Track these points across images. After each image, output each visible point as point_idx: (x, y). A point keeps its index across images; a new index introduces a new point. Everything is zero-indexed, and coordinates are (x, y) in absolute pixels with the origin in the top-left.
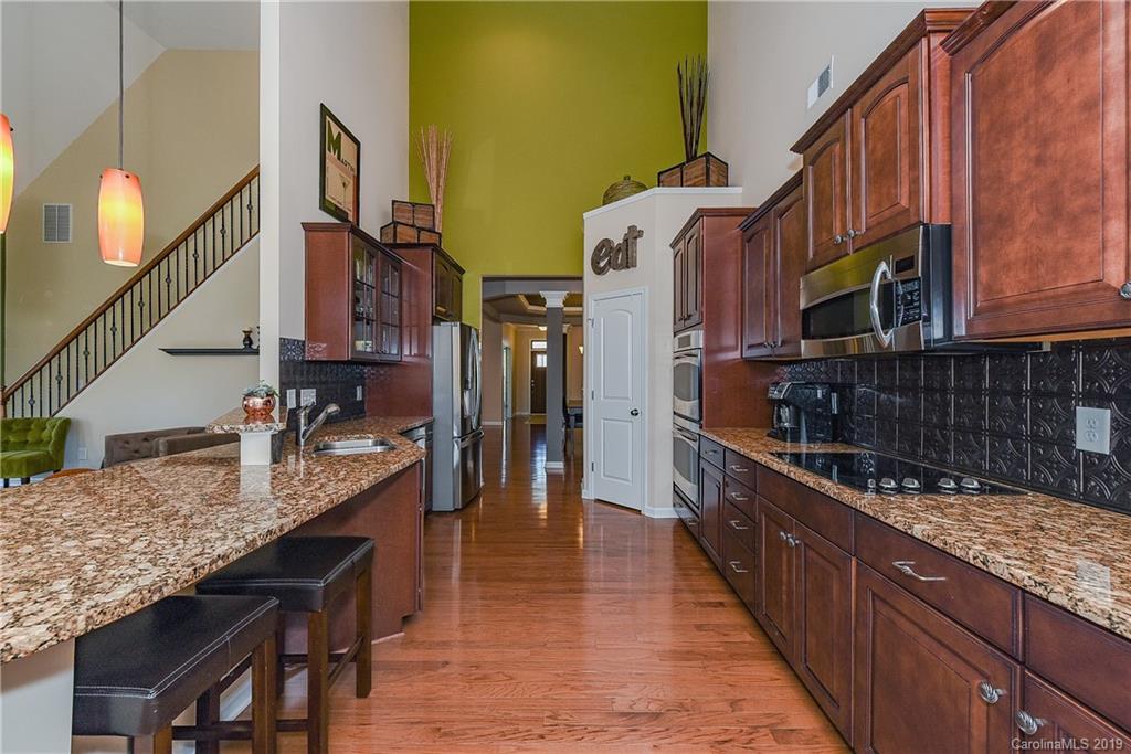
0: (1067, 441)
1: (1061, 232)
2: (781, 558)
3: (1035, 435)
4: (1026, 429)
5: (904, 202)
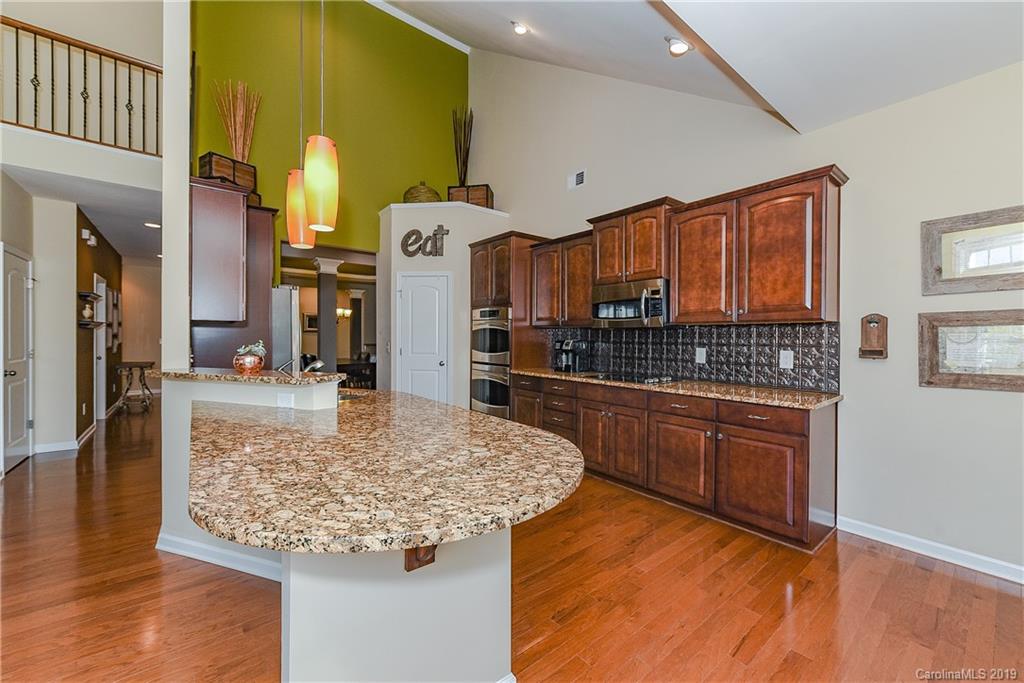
0: (693, 361)
1: (709, 291)
2: (597, 426)
3: (682, 359)
4: (679, 357)
5: (654, 267)
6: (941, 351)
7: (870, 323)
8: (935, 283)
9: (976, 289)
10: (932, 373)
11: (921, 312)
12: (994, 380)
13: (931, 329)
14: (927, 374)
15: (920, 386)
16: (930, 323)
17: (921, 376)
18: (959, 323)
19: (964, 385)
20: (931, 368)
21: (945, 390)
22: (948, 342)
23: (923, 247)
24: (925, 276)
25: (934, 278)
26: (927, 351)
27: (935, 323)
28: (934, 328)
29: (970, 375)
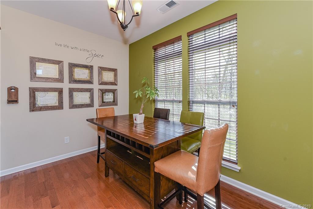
6: (36, 100)
7: (12, 90)
8: (34, 78)
9: (45, 81)
10: (34, 107)
11: (30, 87)
12: (50, 107)
13: (33, 92)
14: (32, 107)
15: (30, 112)
16: (33, 91)
17: (30, 108)
18: (41, 91)
19: (43, 110)
20: (33, 105)
21: (38, 112)
22: (38, 97)
23: (30, 65)
24: (31, 75)
25: (34, 76)
26: (32, 100)
27: (34, 91)
28: (34, 92)
29: (44, 107)
